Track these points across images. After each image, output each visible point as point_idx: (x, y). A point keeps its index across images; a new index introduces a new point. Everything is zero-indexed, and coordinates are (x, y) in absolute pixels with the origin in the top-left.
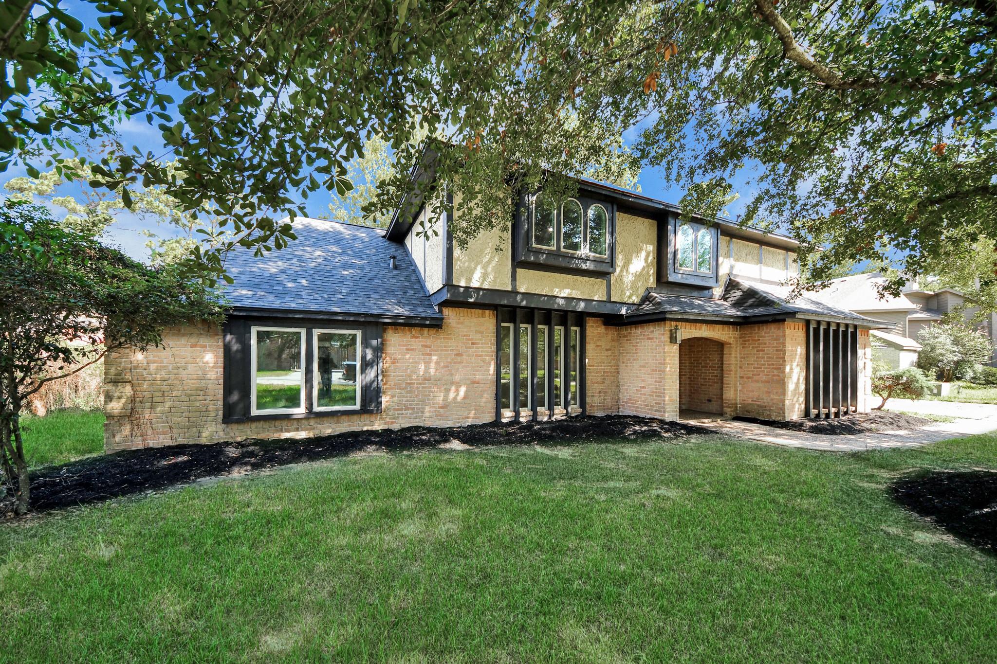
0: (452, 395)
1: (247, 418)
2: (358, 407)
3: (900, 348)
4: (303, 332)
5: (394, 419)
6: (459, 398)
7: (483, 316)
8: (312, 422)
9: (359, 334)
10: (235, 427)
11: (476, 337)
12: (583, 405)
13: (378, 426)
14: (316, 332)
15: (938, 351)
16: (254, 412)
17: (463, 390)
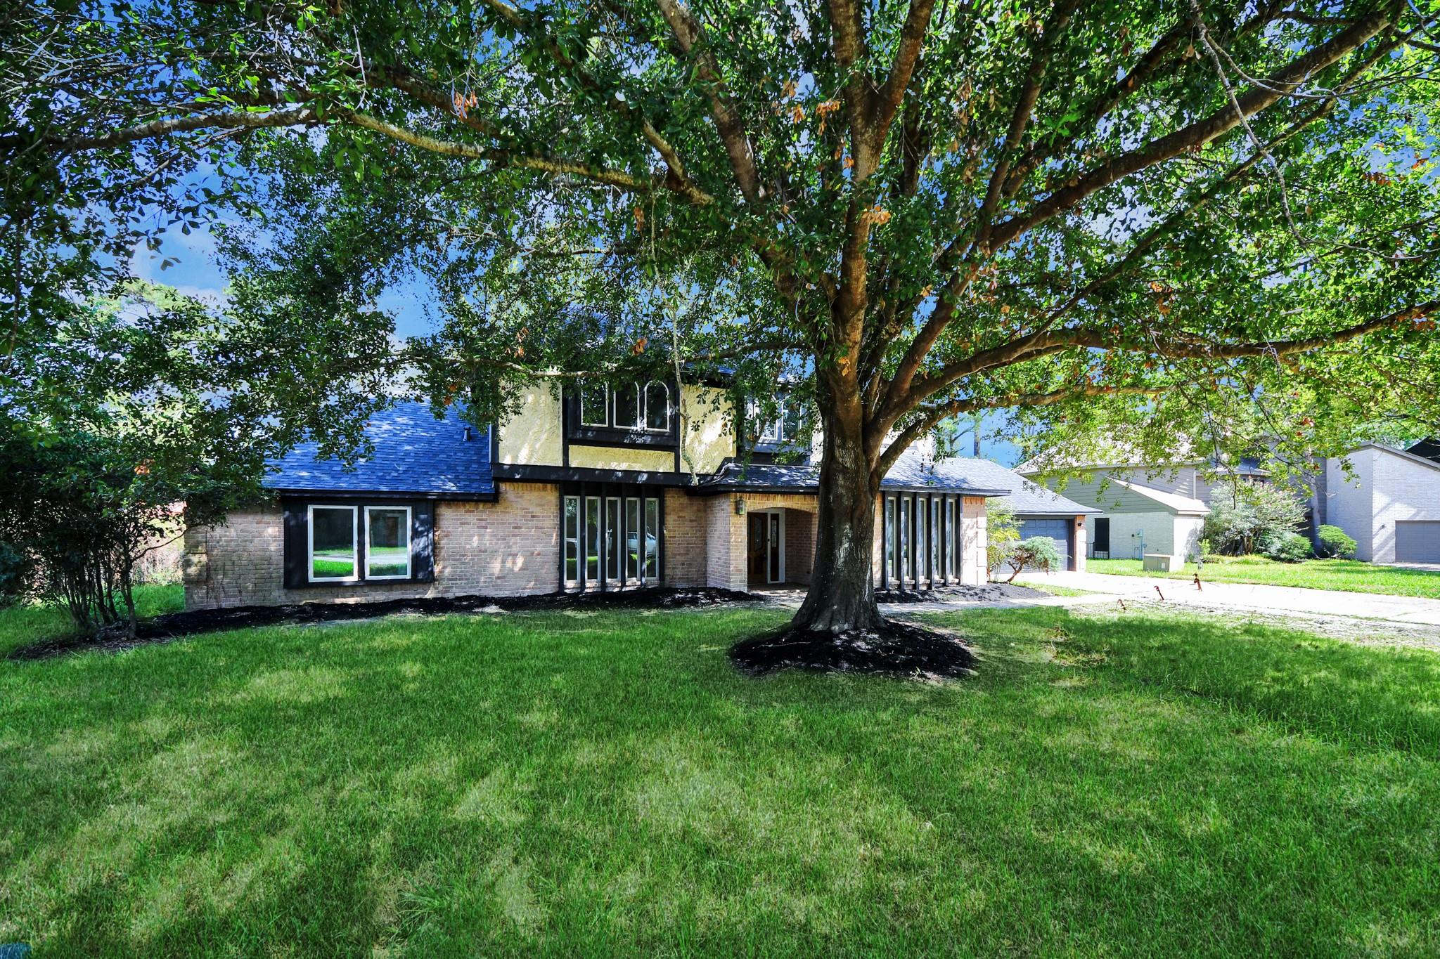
0: (509, 565)
1: (305, 585)
2: (408, 576)
3: (1175, 513)
4: (355, 509)
5: (448, 589)
6: (516, 569)
7: (544, 489)
8: (366, 590)
9: (409, 510)
10: (295, 592)
11: (537, 510)
12: (662, 577)
13: (430, 594)
14: (367, 509)
15: (1223, 517)
16: (312, 579)
17: (520, 561)
